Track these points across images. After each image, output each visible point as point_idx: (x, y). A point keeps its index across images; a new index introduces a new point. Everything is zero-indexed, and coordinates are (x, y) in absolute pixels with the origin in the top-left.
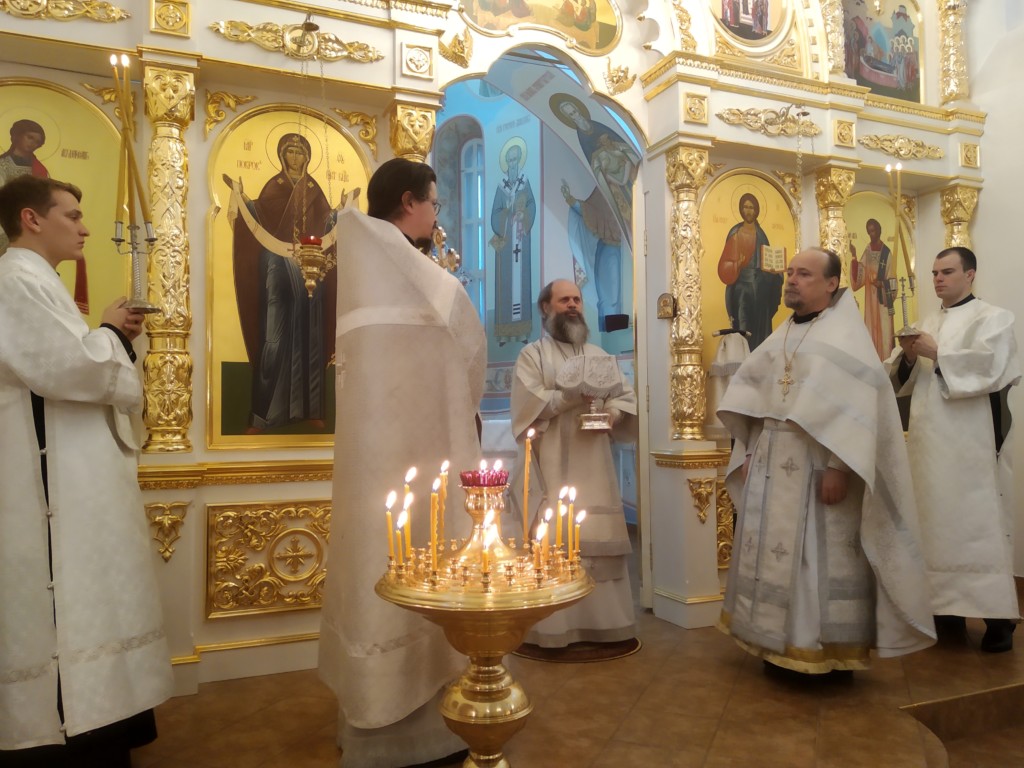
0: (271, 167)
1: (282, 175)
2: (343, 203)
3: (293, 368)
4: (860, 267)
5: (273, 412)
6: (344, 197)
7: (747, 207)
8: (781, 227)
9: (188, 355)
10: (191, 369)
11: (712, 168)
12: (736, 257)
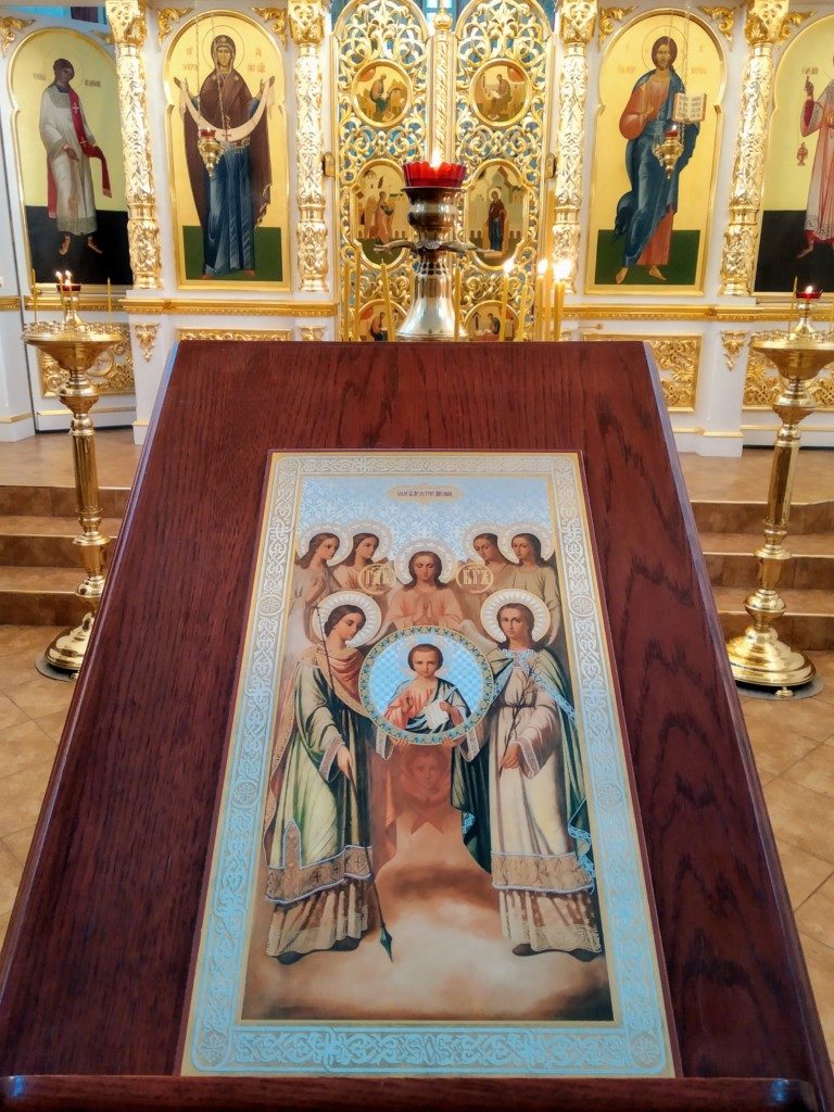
0: (207, 67)
1: (215, 72)
2: (261, 92)
3: (231, 230)
4: (815, 109)
5: (219, 263)
6: (262, 85)
7: (661, 52)
8: (702, 71)
9: (154, 220)
10: (157, 231)
11: (620, 14)
12: (641, 108)
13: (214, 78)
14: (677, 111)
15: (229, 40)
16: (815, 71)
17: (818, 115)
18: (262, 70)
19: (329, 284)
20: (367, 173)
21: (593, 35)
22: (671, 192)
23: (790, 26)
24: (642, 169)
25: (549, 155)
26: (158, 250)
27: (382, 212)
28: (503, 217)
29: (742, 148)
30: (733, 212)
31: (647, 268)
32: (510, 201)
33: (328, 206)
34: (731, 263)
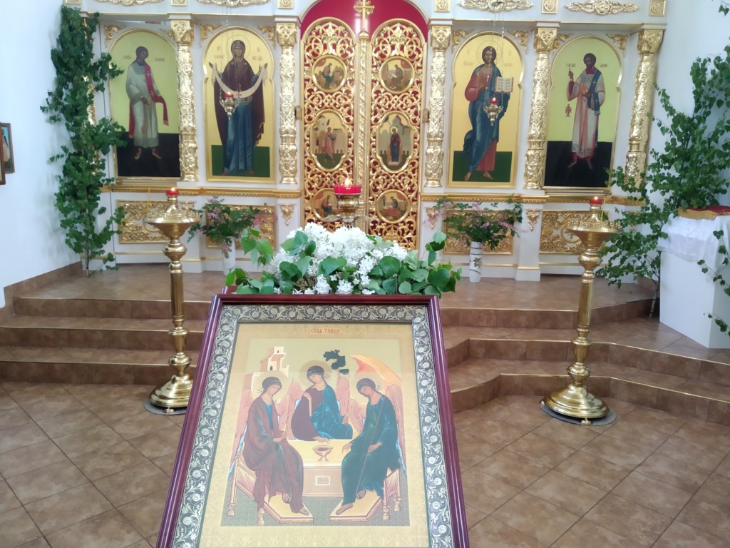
1: (233, 60)
2: (260, 71)
3: (240, 148)
4: (575, 86)
5: (232, 166)
6: (260, 68)
7: (487, 55)
8: (510, 65)
9: (195, 143)
10: (196, 148)
11: (464, 34)
12: (477, 85)
13: (232, 63)
14: (497, 87)
15: (242, 43)
16: (574, 65)
17: (576, 90)
18: (260, 59)
19: (298, 179)
20: (320, 117)
21: (449, 45)
22: (495, 131)
23: (559, 41)
24: (478, 118)
25: (425, 109)
26: (196, 158)
27: (329, 139)
28: (399, 143)
29: (534, 108)
30: (530, 142)
31: (483, 172)
32: (403, 134)
33: (298, 135)
34: (531, 171)
